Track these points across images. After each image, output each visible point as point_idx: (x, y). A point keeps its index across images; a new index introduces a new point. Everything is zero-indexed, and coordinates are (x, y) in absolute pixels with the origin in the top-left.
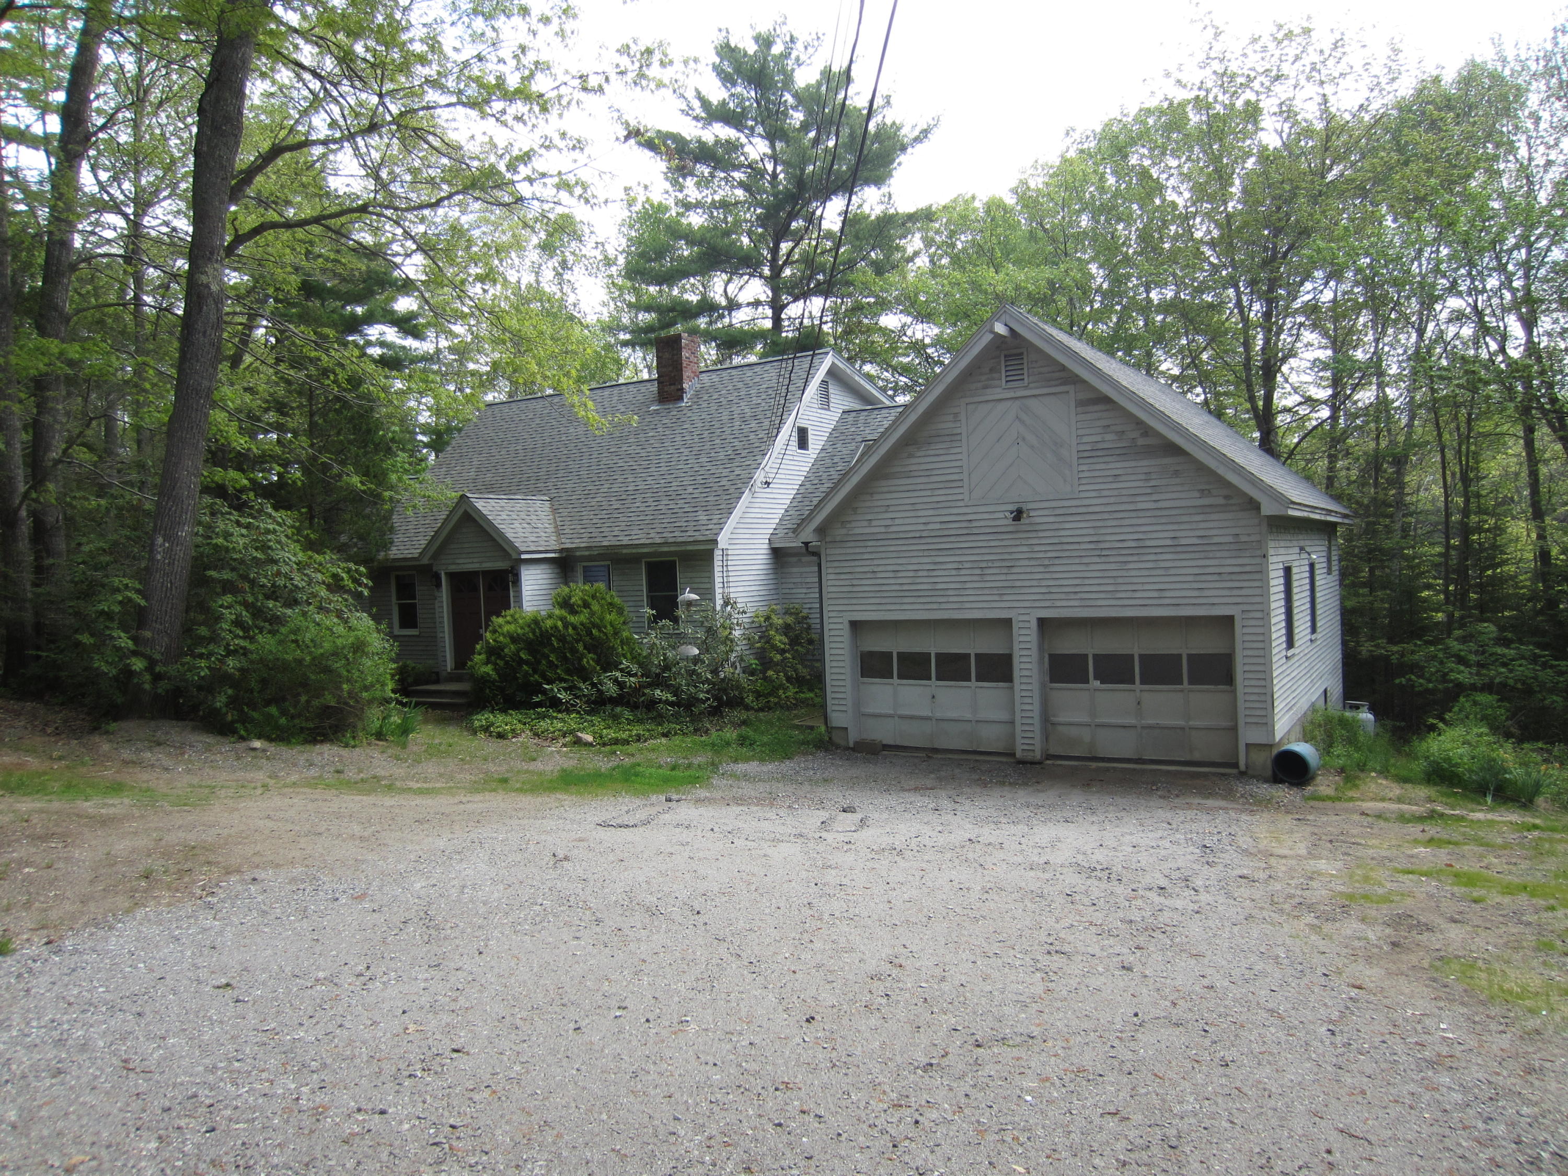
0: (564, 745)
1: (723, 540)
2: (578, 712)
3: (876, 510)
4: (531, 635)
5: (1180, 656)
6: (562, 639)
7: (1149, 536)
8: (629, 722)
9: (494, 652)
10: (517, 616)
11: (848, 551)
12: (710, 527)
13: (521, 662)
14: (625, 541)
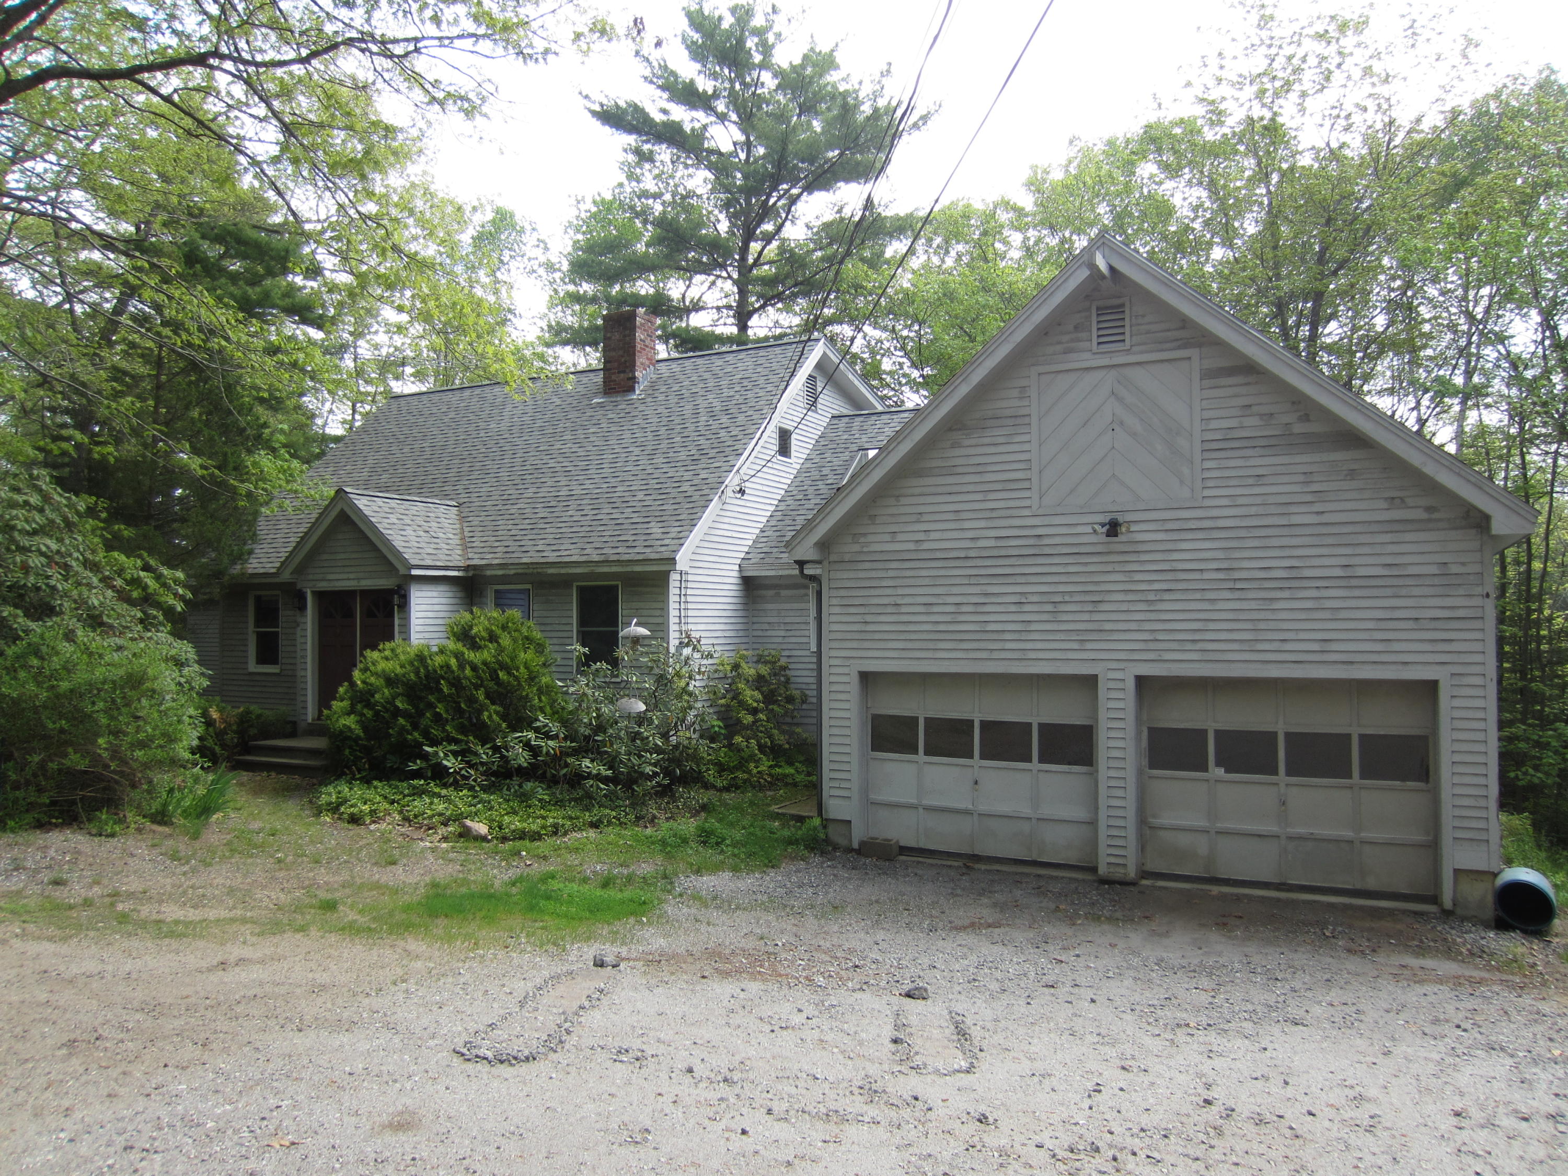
0: (445, 839)
1: (682, 559)
2: (471, 788)
3: (903, 519)
4: (413, 676)
5: (1348, 736)
6: (456, 683)
7: (1308, 562)
8: (544, 804)
9: (363, 698)
10: (399, 651)
11: (862, 575)
12: (666, 542)
13: (397, 712)
14: (552, 557)
